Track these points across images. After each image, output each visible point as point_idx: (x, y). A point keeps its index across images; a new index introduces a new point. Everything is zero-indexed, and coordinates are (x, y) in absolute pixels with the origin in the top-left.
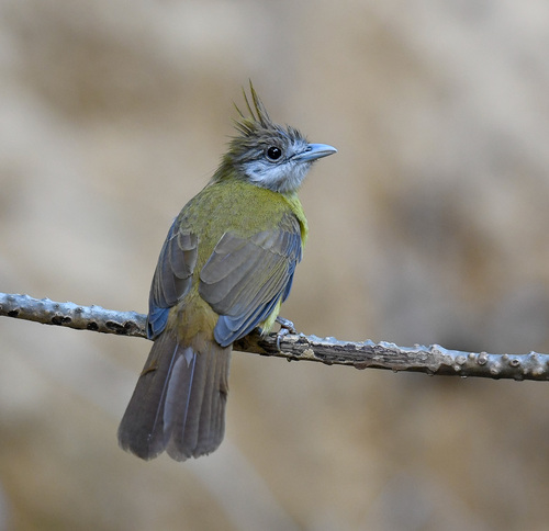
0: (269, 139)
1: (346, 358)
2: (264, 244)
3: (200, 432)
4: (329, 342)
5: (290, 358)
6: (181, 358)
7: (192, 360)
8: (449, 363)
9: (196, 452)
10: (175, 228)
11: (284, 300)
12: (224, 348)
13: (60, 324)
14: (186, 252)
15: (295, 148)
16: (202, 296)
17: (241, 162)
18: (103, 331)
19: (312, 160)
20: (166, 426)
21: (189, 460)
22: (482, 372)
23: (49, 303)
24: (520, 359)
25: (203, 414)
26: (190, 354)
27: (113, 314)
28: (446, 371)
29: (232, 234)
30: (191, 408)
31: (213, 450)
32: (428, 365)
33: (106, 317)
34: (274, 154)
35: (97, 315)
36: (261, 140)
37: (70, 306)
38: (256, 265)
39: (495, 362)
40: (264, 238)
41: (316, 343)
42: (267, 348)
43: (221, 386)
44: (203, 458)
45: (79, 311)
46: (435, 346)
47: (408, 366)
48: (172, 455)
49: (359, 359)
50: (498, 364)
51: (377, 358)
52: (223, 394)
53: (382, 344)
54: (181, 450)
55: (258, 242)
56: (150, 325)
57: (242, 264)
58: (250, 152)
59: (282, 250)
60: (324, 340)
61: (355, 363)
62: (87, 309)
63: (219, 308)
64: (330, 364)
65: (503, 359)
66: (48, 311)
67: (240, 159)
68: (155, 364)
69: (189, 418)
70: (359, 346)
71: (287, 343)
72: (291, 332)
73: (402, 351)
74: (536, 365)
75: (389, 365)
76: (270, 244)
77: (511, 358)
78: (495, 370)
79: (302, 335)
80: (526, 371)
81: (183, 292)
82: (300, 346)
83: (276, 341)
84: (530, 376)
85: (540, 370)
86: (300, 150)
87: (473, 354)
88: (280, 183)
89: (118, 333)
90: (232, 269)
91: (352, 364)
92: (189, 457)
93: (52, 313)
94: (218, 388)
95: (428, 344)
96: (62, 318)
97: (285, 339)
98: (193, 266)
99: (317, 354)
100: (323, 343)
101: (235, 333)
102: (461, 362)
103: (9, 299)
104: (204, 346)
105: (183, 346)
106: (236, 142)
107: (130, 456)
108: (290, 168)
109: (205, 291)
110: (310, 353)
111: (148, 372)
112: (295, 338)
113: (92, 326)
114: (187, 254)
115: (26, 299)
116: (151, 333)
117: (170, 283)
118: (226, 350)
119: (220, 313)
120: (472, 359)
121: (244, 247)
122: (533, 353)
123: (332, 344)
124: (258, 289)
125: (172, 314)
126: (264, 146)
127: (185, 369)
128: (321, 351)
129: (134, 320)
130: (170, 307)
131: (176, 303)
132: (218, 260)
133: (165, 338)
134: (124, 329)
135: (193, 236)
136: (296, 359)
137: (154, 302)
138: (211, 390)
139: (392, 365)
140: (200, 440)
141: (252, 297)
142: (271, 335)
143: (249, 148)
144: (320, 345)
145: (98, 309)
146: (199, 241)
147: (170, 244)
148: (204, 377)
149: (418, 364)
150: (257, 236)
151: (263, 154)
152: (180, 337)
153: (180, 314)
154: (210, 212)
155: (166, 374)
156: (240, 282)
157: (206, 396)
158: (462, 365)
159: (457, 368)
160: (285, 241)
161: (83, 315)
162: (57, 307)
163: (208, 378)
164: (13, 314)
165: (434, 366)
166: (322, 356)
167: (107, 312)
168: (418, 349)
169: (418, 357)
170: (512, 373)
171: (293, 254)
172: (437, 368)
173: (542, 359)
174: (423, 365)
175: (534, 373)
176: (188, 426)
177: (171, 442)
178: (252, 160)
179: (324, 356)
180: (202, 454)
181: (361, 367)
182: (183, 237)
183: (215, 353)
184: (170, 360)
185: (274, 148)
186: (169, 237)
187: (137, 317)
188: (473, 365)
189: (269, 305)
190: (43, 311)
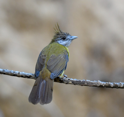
0: (63, 35)
1: (79, 84)
2: (61, 57)
3: (47, 98)
4: (75, 80)
5: (66, 84)
6: (42, 82)
7: (45, 83)
8: (102, 84)
9: (46, 103)
10: (41, 54)
11: (65, 70)
12: (52, 80)
13: (15, 76)
14: (43, 59)
15: (68, 37)
16: (47, 68)
17: (57, 40)
18: (25, 77)
19: (72, 40)
20: (39, 97)
21: (44, 105)
22: (109, 86)
23: (12, 71)
24: (118, 84)
25: (48, 94)
26: (44, 81)
27: (27, 74)
28: (101, 86)
29: (54, 55)
30: (45, 93)
31: (50, 102)
32: (97, 85)
33: (25, 74)
34: (64, 39)
35: (23, 74)
36: (61, 36)
37: (17, 72)
38: (59, 62)
39: (112, 84)
40: (61, 56)
41: (72, 80)
42: (61, 81)
43: (52, 88)
44: (47, 104)
45: (19, 73)
46: (99, 81)
47: (92, 85)
48: (41, 104)
49: (82, 84)
50: (113, 85)
51: (86, 83)
52: (52, 90)
53: (87, 80)
54: (42, 102)
55: (59, 57)
56: (35, 75)
57: (56, 62)
58: (59, 38)
59: (65, 59)
60: (74, 79)
61: (81, 84)
62: (21, 73)
63: (51, 71)
64: (75, 85)
65: (114, 84)
66: (12, 73)
67: (56, 40)
68: (37, 83)
69: (44, 95)
70: (82, 81)
71: (65, 80)
72: (66, 78)
73: (91, 82)
74: (121, 85)
75: (88, 85)
76: (62, 57)
77: (116, 83)
78: (112, 86)
79: (69, 78)
80: (119, 86)
81: (43, 68)
82: (68, 81)
83: (63, 80)
84: (120, 88)
85: (122, 86)
86: (70, 37)
87: (107, 83)
88: (65, 45)
89: (28, 78)
90: (54, 62)
91: (80, 85)
92: (44, 104)
93: (13, 73)
94: (51, 89)
95: (97, 80)
96: (15, 75)
97: (65, 79)
98: (45, 62)
99: (72, 83)
100: (74, 80)
101: (55, 76)
102: (104, 84)
103: (3, 70)
104: (48, 79)
105: (43, 80)
106: (55, 36)
107: (31, 104)
108: (68, 42)
109: (48, 67)
110: (71, 82)
111: (35, 85)
112: (67, 79)
113: (22, 76)
114: (44, 60)
115: (7, 70)
116: (36, 77)
117: (40, 66)
118: (53, 80)
119: (51, 72)
120: (107, 84)
121: (56, 58)
122: (120, 82)
123: (76, 80)
124: (60, 67)
125: (40, 73)
126: (62, 37)
127: (43, 85)
128: (73, 82)
129: (31, 75)
130: (40, 71)
131: (41, 70)
132: (51, 60)
133: (39, 78)
134: (29, 77)
135: (45, 56)
136: (68, 84)
137: (36, 70)
138: (49, 89)
139: (89, 85)
140: (47, 100)
141: (58, 69)
142: (62, 78)
143: (58, 38)
144: (73, 81)
145: (23, 73)
146: (46, 56)
147: (40, 57)
148: (48, 86)
149: (95, 85)
150: (59, 55)
151: (61, 39)
152: (42, 78)
153: (42, 72)
154: (49, 50)
155: (39, 86)
156: (56, 65)
157: (48, 90)
158: (105, 85)
159: (104, 86)
160: (65, 57)
161: (20, 74)
162: (14, 72)
163: (49, 87)
164: (4, 74)
165: (98, 85)
166: (73, 83)
167: (25, 73)
168: (95, 82)
169: (95, 83)
170: (116, 87)
171: (67, 60)
172: (99, 86)
173: (122, 84)
174: (96, 85)
175: (121, 87)
176: (44, 97)
177: (40, 101)
178: (59, 40)
179: (74, 83)
180: (47, 103)
181: (82, 85)
182: (43, 56)
183: (50, 81)
184: (40, 83)
185: (64, 37)
186: (39, 56)
187: (32, 74)
188: (107, 85)
189: (62, 71)
190: (11, 73)
